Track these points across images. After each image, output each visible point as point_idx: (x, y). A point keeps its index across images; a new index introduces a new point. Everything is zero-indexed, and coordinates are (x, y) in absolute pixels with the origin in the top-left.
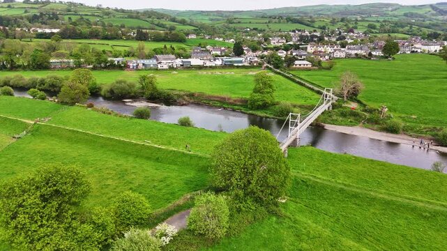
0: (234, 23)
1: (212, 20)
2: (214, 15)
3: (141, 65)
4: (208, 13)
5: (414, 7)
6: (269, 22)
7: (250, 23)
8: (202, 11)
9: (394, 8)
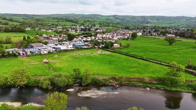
0: (40, 21)
1: (23, 19)
2: (23, 16)
3: (29, 53)
4: (20, 15)
5: (107, 16)
6: (58, 21)
7: (49, 21)
8: (16, 14)
9: (101, 16)
